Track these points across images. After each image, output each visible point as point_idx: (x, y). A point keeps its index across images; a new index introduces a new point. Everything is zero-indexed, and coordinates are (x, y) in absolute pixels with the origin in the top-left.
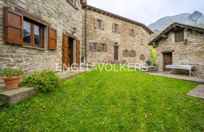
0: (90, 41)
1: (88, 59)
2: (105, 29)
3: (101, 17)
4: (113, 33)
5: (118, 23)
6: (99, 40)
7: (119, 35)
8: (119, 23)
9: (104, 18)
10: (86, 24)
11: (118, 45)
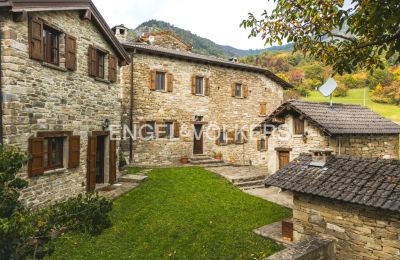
0: (141, 118)
1: (136, 156)
2: (174, 90)
3: (165, 65)
4: (193, 97)
5: (203, 74)
6: (160, 114)
7: (206, 99)
8: (207, 73)
9: (172, 67)
10: (132, 83)
11: (203, 120)
